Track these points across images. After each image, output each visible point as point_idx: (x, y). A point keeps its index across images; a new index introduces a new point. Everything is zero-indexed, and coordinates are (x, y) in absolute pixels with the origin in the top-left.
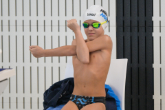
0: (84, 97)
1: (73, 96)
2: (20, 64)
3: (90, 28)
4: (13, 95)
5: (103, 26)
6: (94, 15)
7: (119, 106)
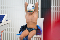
0: (31, 28)
1: (28, 28)
2: (13, 19)
4: (11, 28)
7: (41, 31)
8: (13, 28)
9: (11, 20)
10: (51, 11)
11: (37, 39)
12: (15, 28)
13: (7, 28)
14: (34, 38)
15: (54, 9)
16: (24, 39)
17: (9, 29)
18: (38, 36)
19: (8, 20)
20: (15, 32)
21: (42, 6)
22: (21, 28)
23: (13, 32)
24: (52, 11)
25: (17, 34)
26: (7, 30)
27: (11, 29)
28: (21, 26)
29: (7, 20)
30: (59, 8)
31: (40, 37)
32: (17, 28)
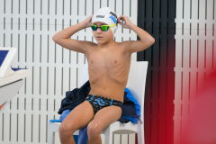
0: (103, 98)
3: (99, 30)
4: (29, 96)
5: (112, 29)
6: (103, 17)
7: (139, 110)
8: (36, 97)
9: (30, 70)
10: (176, 37)
11: (125, 136)
12: (44, 97)
13: (17, 96)
14: (114, 133)
15: (187, 31)
16: (76, 137)
17: (21, 102)
18: (129, 126)
19: (18, 69)
20: (43, 113)
21: (143, 19)
22: (64, 96)
23: (36, 112)
24: (178, 37)
25: (51, 118)
26: (14, 105)
27: (29, 102)
28: (66, 89)
29: (15, 70)
30: (210, 27)
31: (132, 132)
32: (51, 97)
